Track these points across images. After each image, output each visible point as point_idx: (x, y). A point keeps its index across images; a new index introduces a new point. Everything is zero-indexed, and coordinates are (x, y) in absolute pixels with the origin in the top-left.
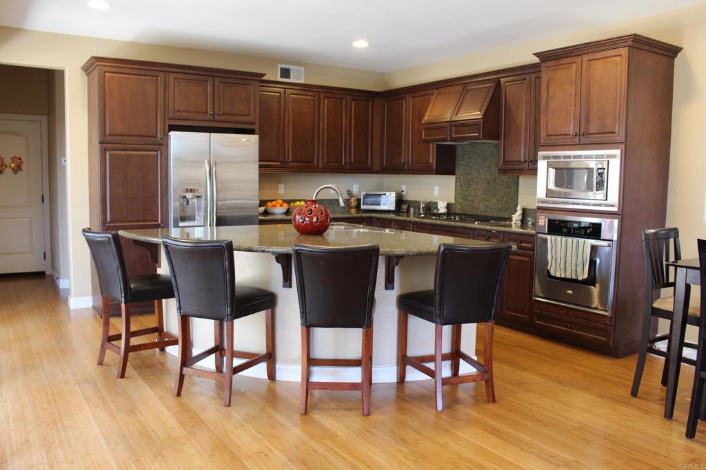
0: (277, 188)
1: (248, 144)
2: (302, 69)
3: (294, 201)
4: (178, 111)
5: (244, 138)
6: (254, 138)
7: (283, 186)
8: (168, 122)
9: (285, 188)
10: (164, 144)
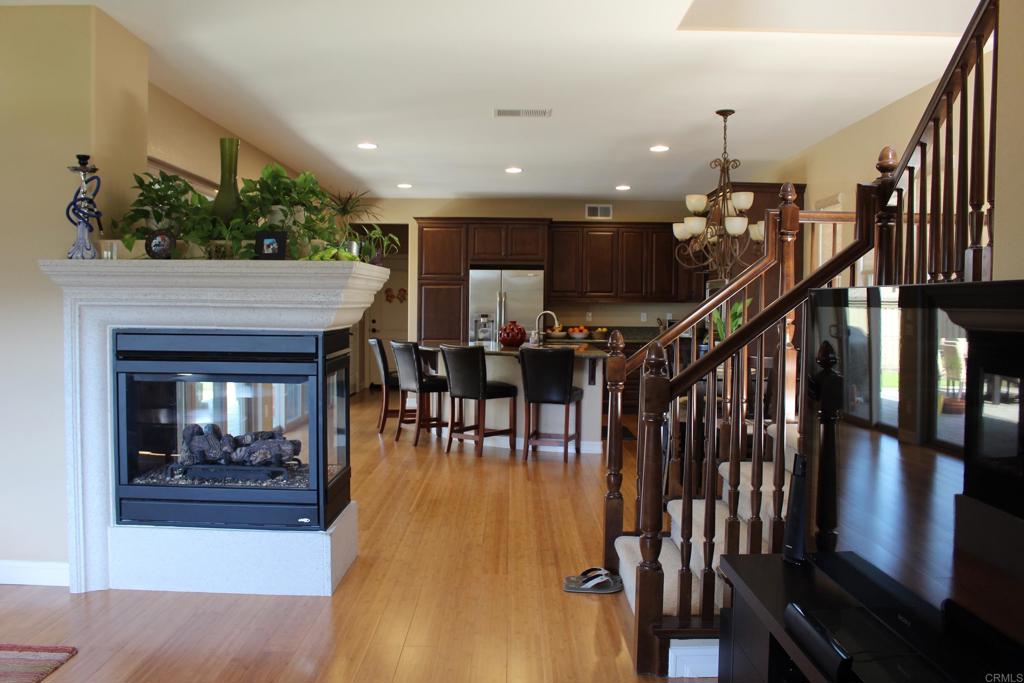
0: (585, 316)
1: (534, 279)
2: (611, 206)
3: (596, 328)
4: (478, 254)
5: (531, 273)
6: (540, 273)
7: (590, 314)
8: (470, 263)
9: (592, 316)
10: (465, 280)
